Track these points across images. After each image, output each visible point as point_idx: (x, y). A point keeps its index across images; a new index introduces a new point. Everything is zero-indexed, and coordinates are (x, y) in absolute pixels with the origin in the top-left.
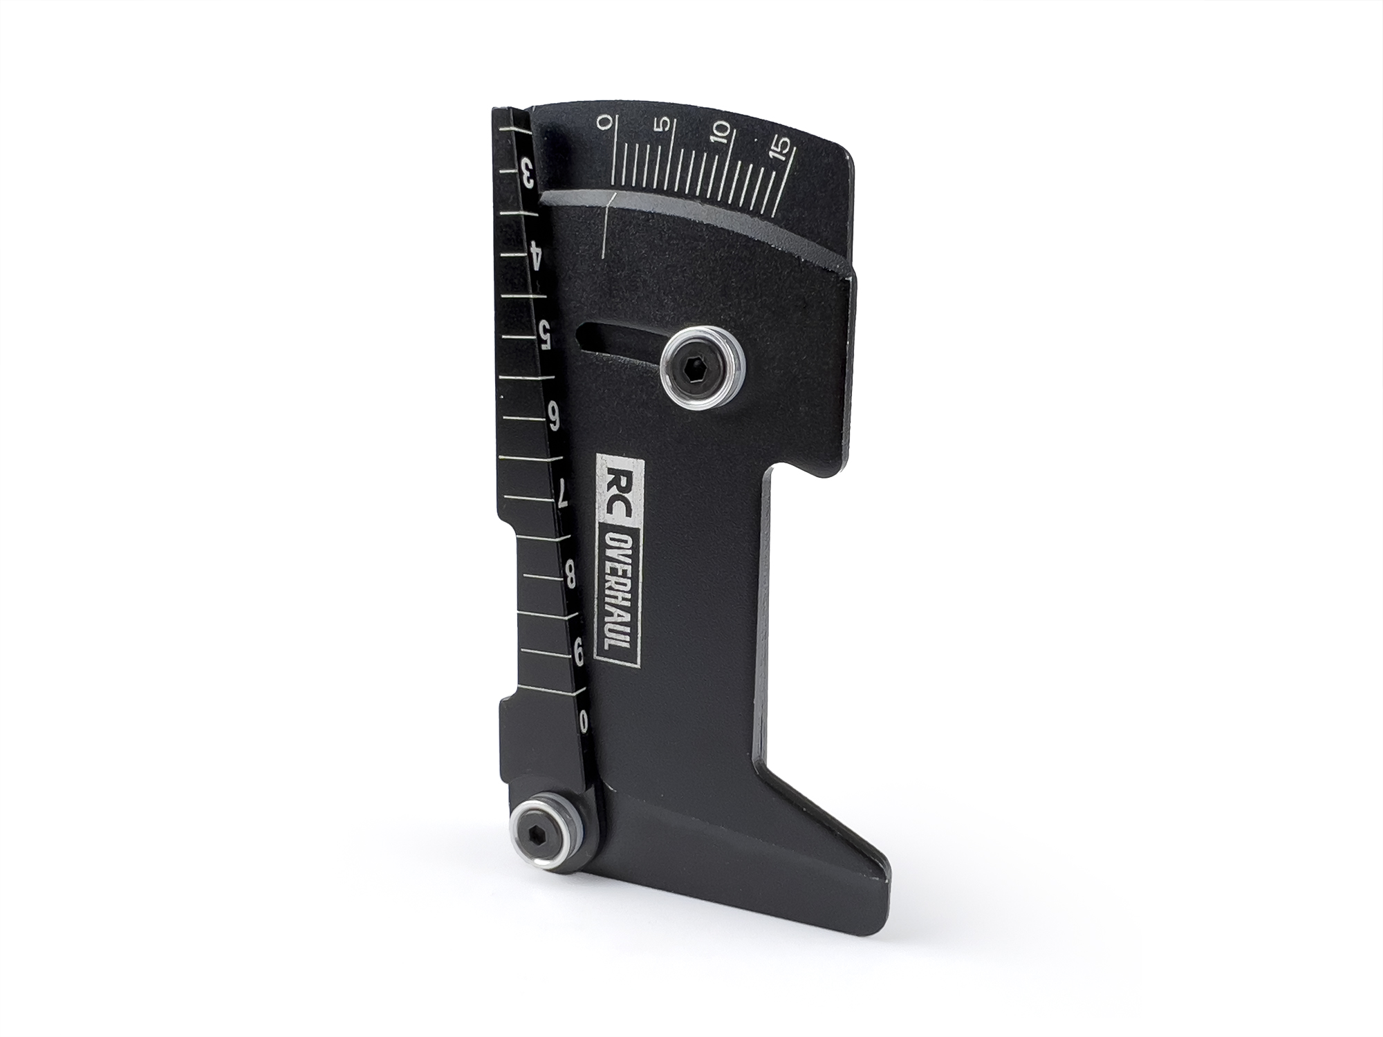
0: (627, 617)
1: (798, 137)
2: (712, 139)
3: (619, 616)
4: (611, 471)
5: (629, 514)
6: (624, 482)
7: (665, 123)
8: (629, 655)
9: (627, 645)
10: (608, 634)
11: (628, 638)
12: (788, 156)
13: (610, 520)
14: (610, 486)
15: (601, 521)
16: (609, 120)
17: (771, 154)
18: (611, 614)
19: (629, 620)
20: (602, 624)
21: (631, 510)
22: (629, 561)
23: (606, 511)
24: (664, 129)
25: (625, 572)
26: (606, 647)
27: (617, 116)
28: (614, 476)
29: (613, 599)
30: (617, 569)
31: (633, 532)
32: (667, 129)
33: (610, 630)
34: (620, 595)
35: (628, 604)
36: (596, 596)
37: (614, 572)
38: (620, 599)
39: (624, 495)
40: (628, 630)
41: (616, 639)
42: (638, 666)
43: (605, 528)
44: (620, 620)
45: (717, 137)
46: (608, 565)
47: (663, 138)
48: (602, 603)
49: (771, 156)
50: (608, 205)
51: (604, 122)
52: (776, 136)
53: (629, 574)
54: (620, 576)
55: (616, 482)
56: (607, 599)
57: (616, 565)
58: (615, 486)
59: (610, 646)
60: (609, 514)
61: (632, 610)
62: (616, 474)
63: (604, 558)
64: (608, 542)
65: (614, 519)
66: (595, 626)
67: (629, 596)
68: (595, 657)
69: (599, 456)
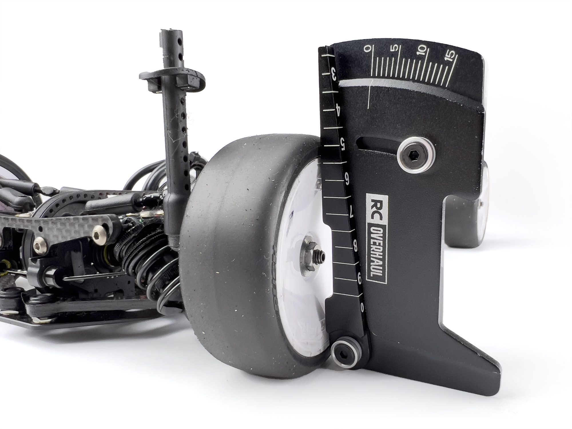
0: (381, 263)
1: (458, 50)
2: (418, 53)
3: (377, 262)
4: (373, 201)
5: (381, 218)
6: (379, 205)
7: (396, 47)
8: (382, 278)
9: (381, 275)
10: (372, 270)
11: (381, 272)
12: (454, 59)
13: (372, 221)
14: (372, 207)
15: (369, 222)
16: (370, 48)
17: (446, 59)
18: (374, 262)
19: (382, 264)
20: (369, 266)
22: (382, 239)
23: (371, 218)
24: (395, 50)
25: (380, 244)
26: (372, 276)
27: (373, 46)
28: (374, 203)
29: (374, 255)
30: (376, 242)
31: (383, 227)
32: (396, 50)
33: (373, 268)
34: (378, 253)
35: (381, 257)
36: (367, 254)
37: (375, 244)
39: (379, 211)
40: (381, 268)
41: (376, 272)
42: (386, 283)
43: (371, 225)
44: (377, 264)
45: (420, 52)
46: (372, 241)
47: (395, 54)
48: (369, 257)
49: (446, 60)
50: (370, 86)
51: (367, 48)
52: (448, 50)
53: (382, 245)
54: (377, 246)
55: (375, 205)
56: (372, 255)
57: (375, 241)
58: (375, 207)
59: (373, 275)
60: (372, 219)
61: (383, 260)
62: (376, 202)
63: (370, 238)
64: (372, 231)
65: (374, 221)
66: (367, 266)
67: (382, 254)
68: (367, 280)
69: (367, 194)
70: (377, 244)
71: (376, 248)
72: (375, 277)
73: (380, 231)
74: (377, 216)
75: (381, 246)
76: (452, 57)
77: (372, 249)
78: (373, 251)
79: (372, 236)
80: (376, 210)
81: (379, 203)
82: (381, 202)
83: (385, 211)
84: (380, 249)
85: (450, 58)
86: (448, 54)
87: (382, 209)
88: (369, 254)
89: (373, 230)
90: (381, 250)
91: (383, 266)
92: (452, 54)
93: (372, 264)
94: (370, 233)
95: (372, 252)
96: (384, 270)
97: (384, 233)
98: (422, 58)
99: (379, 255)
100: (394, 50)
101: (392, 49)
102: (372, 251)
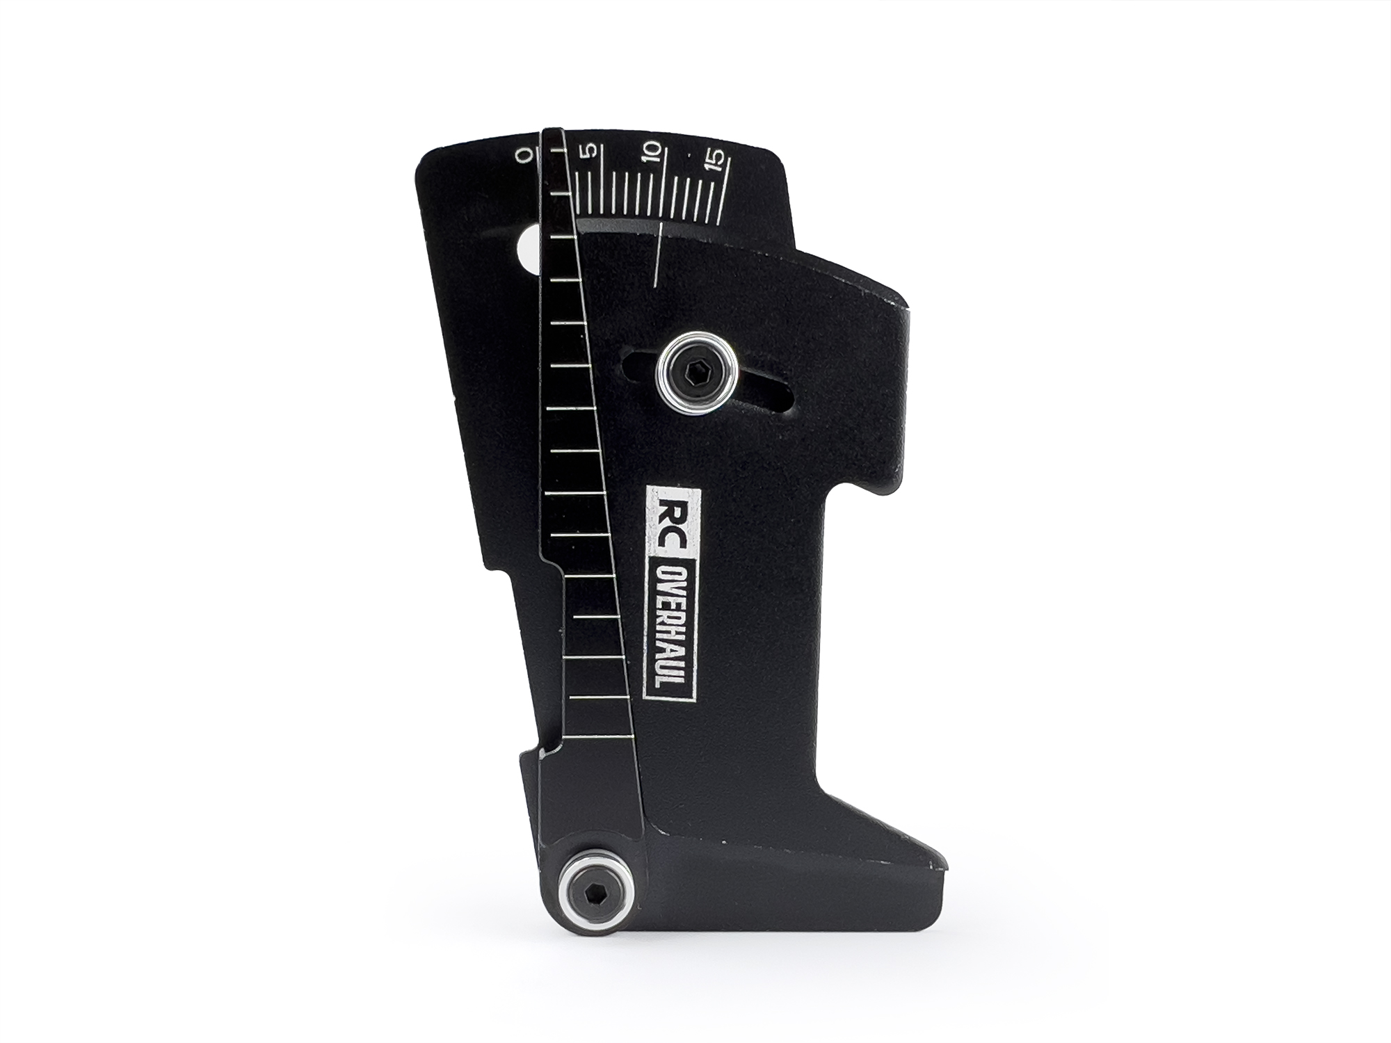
0: (681, 651)
1: (731, 148)
3: (672, 651)
4: (663, 503)
5: (683, 544)
6: (678, 512)
7: (591, 150)
8: (684, 690)
9: (682, 680)
10: (659, 671)
11: (682, 673)
12: (724, 166)
13: (662, 553)
14: (662, 518)
15: (652, 555)
17: (707, 167)
18: (662, 650)
19: (684, 654)
20: (652, 661)
21: (686, 540)
22: (684, 593)
23: (658, 544)
24: (591, 155)
25: (679, 605)
26: (657, 686)
28: (666, 508)
30: (670, 603)
31: (688, 564)
32: (594, 155)
33: (662, 667)
34: (673, 629)
35: (682, 637)
36: (646, 633)
37: (666, 606)
38: (674, 633)
39: (677, 526)
40: (682, 664)
41: (668, 676)
42: (694, 700)
43: (656, 562)
44: (673, 655)
45: (648, 157)
46: (660, 600)
48: (652, 640)
49: (707, 169)
51: (524, 155)
52: (709, 149)
53: (684, 607)
54: (673, 610)
55: (669, 513)
56: (658, 636)
57: (670, 599)
58: (667, 518)
59: (662, 683)
60: (661, 547)
61: (687, 644)
62: (670, 505)
63: (654, 593)
64: (659, 575)
65: (666, 551)
66: (645, 664)
67: (683, 629)
68: (645, 697)
69: (649, 488)
70: (673, 606)
71: (669, 617)
72: (668, 688)
73: (680, 574)
74: (673, 538)
75: (683, 611)
76: (719, 163)
77: (659, 620)
78: (663, 623)
79: (660, 587)
80: (670, 524)
81: (680, 509)
82: (683, 505)
83: (693, 526)
84: (679, 618)
85: (716, 165)
86: (711, 158)
87: (685, 520)
88: (652, 631)
89: (663, 573)
90: (683, 621)
91: (687, 658)
92: (718, 157)
93: (658, 656)
94: (654, 580)
95: (659, 628)
96: (688, 670)
97: (691, 579)
99: (677, 633)
100: (588, 156)
101: (584, 153)
102: (660, 624)
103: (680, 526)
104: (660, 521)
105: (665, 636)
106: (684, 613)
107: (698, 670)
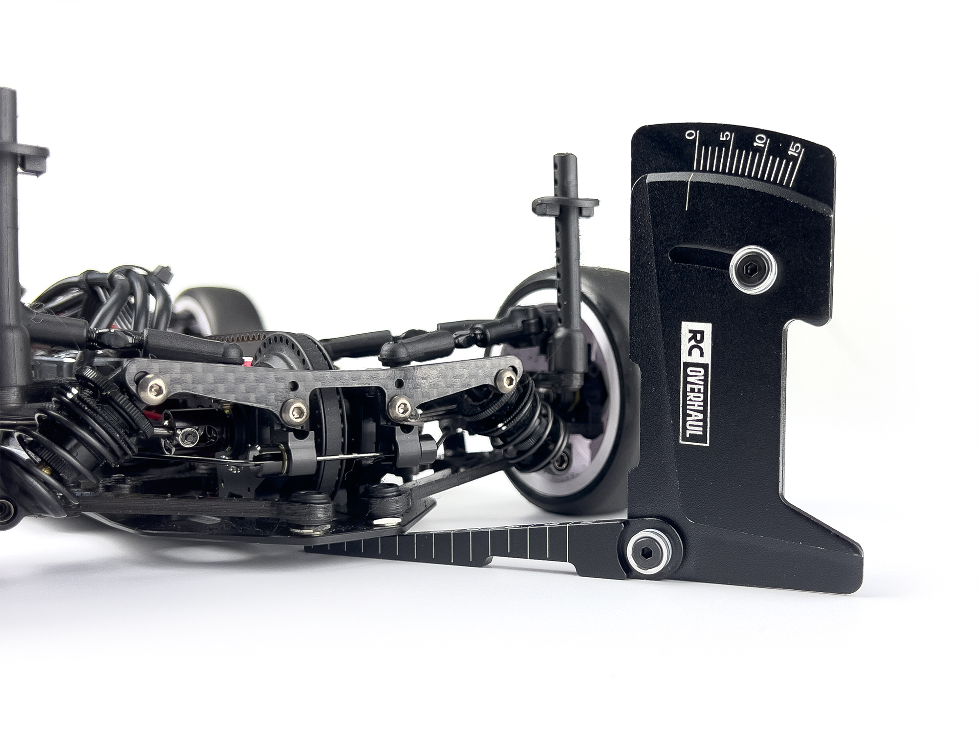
0: (701, 416)
1: (805, 144)
2: (755, 144)
3: (696, 416)
4: (690, 331)
5: (702, 355)
6: (699, 337)
7: (727, 136)
8: (702, 438)
9: (701, 433)
10: (688, 427)
11: (701, 429)
12: (799, 153)
13: (690, 360)
14: (690, 340)
15: (685, 361)
16: (693, 134)
17: (790, 153)
18: (690, 416)
19: (702, 418)
20: (685, 422)
21: (703, 353)
22: (702, 383)
23: (688, 355)
24: (726, 139)
25: (699, 390)
26: (688, 436)
27: (698, 132)
28: (692, 334)
29: (692, 406)
30: (695, 388)
31: (705, 366)
32: (728, 139)
33: (690, 425)
34: (696, 404)
35: (701, 408)
36: (681, 405)
37: (692, 390)
38: (696, 406)
40: (701, 424)
41: (694, 430)
42: (708, 445)
43: (687, 365)
44: (696, 418)
45: (758, 143)
46: (689, 386)
47: (726, 144)
48: (685, 409)
50: (689, 181)
51: (690, 134)
52: (792, 142)
53: (702, 391)
54: (696, 393)
55: (694, 337)
56: (688, 407)
57: (694, 386)
58: (693, 340)
59: (690, 434)
60: (689, 357)
61: (704, 412)
62: (694, 333)
63: (686, 383)
64: (689, 373)
65: (692, 359)
66: (681, 423)
67: (702, 404)
68: (681, 442)
69: (683, 323)
70: (696, 391)
71: (694, 397)
72: (694, 438)
73: (700, 372)
74: (696, 351)
75: (702, 393)
77: (688, 398)
78: (690, 400)
79: (689, 379)
80: (695, 343)
81: (700, 335)
82: (702, 333)
83: (707, 345)
84: (700, 397)
85: (795, 152)
86: (793, 148)
87: (703, 341)
88: (685, 404)
89: (691, 371)
90: (701, 399)
91: (704, 420)
92: (797, 148)
93: (688, 419)
94: (686, 375)
95: (688, 402)
96: (704, 427)
97: (706, 375)
98: (760, 150)
99: (699, 406)
101: (723, 137)
103: (700, 345)
104: (689, 342)
105: (692, 407)
106: (702, 395)
107: (710, 428)
